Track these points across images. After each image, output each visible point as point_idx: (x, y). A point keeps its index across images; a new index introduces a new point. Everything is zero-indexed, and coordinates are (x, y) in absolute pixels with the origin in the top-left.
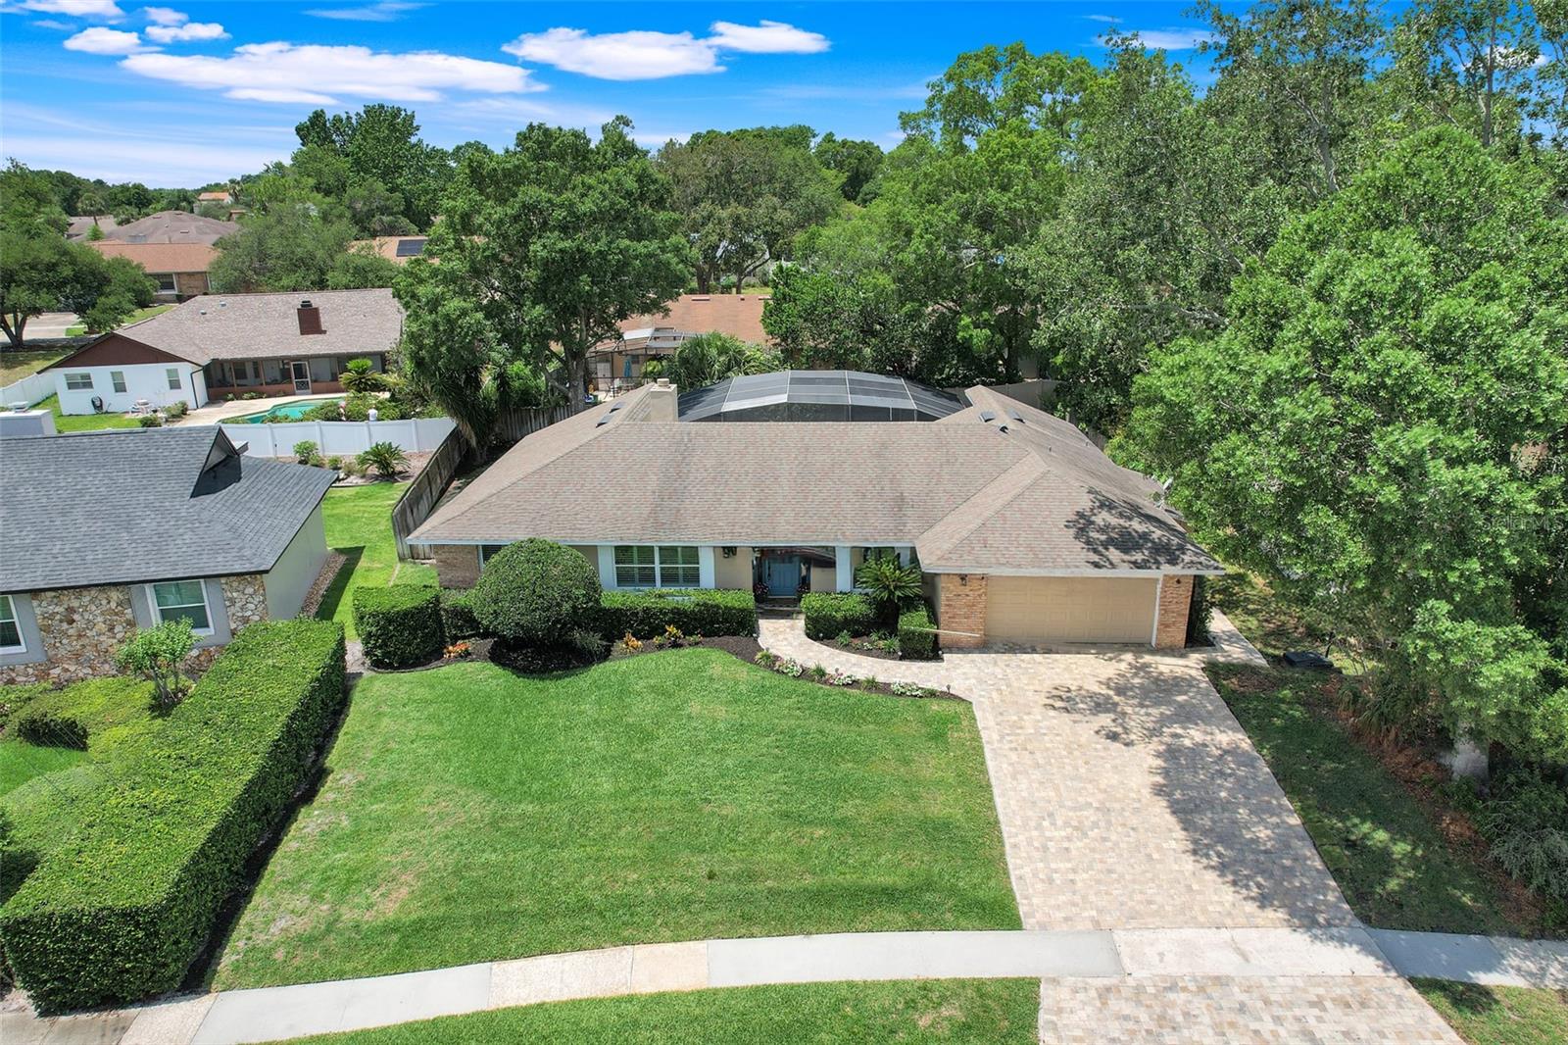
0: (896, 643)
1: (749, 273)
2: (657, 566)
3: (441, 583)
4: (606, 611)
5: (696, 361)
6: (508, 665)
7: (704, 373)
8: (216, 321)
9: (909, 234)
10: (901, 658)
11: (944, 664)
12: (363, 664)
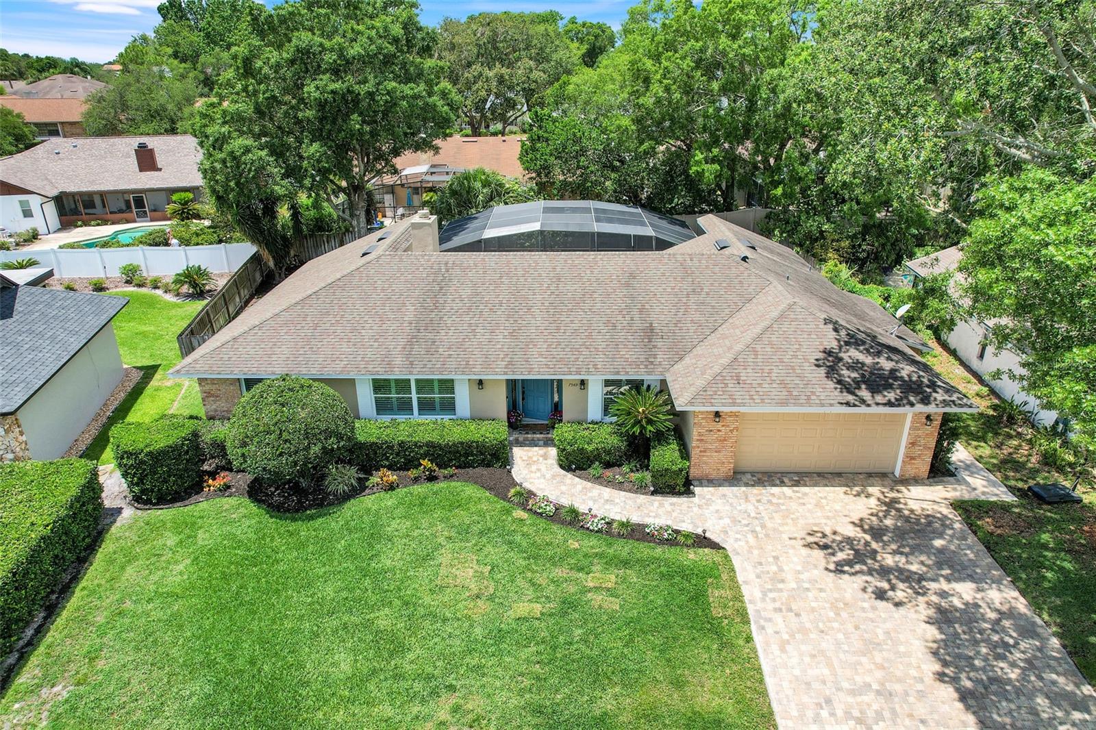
0: (648, 476)
1: (512, 122)
2: (414, 396)
3: (207, 413)
4: (361, 446)
5: (464, 193)
6: (264, 502)
7: (470, 203)
8: (68, 159)
9: (647, 81)
10: (653, 493)
11: (696, 500)
12: (125, 497)
